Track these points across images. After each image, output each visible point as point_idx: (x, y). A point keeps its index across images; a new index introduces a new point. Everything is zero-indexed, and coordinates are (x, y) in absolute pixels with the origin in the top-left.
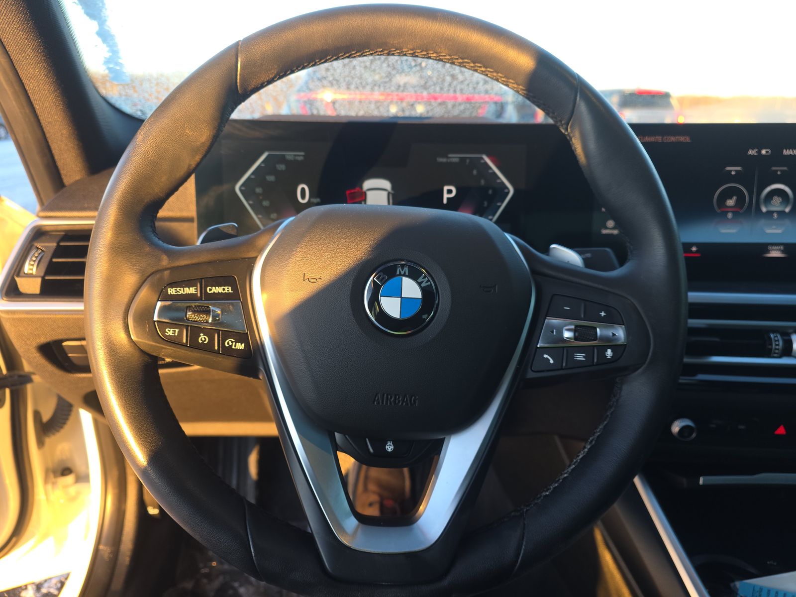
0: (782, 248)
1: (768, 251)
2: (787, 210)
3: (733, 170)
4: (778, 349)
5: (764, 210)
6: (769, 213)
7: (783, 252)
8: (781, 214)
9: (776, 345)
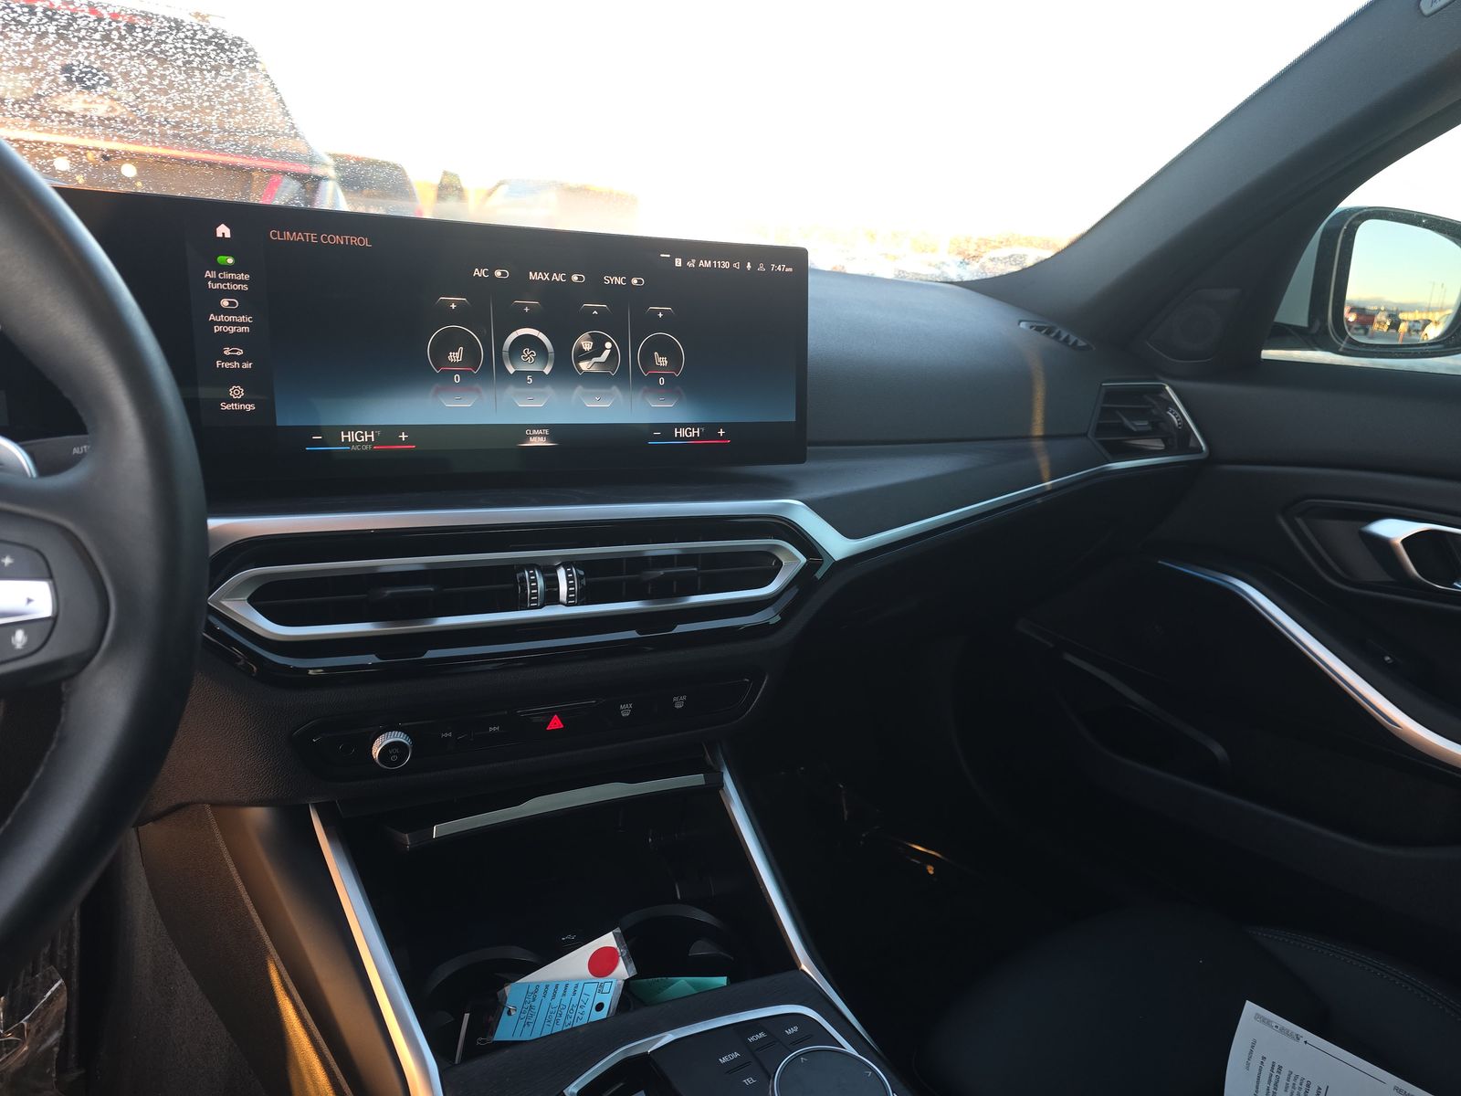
0: (546, 432)
1: (527, 438)
2: (547, 370)
3: (454, 302)
4: (536, 595)
5: (511, 370)
6: (521, 375)
7: (549, 438)
8: (538, 375)
9: (532, 588)
